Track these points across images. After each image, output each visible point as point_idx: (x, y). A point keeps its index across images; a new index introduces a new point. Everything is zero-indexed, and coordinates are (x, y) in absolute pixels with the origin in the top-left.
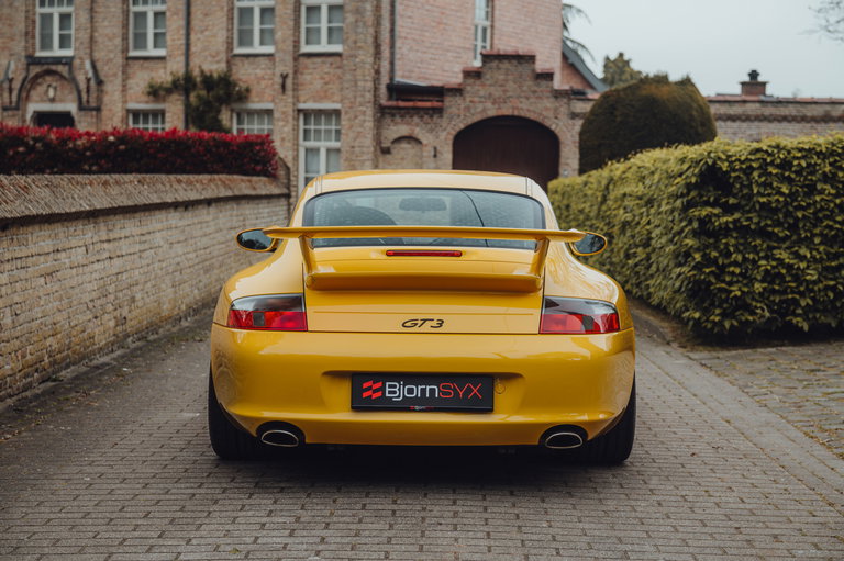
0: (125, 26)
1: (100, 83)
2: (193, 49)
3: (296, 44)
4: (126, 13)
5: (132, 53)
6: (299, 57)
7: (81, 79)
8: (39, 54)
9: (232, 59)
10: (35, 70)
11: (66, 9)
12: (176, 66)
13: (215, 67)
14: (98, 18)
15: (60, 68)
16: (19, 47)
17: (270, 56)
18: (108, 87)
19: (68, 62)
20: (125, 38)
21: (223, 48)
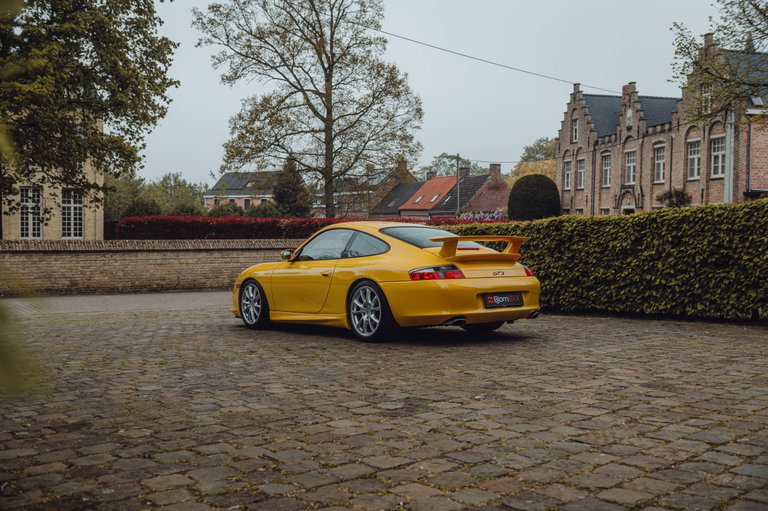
0: (653, 170)
1: (643, 196)
2: (673, 179)
3: (709, 174)
4: (654, 165)
5: (656, 182)
6: (709, 180)
7: (636, 194)
8: (626, 184)
9: (686, 182)
10: (623, 191)
11: (634, 164)
12: (666, 188)
13: (678, 187)
14: (644, 167)
15: (630, 190)
16: (619, 181)
17: (698, 180)
18: (645, 198)
19: (632, 187)
20: (652, 175)
21: (681, 177)
